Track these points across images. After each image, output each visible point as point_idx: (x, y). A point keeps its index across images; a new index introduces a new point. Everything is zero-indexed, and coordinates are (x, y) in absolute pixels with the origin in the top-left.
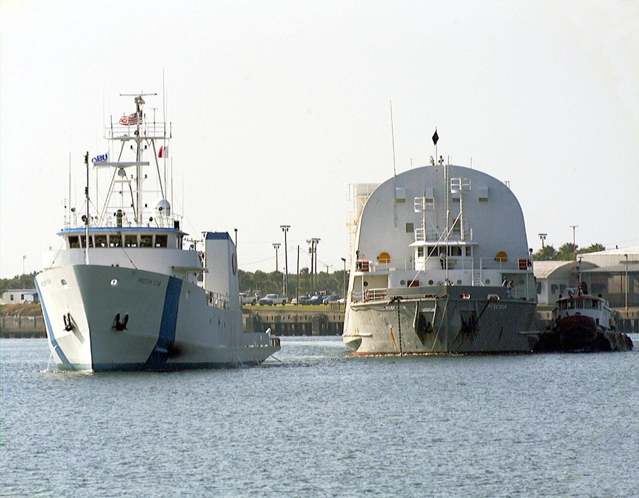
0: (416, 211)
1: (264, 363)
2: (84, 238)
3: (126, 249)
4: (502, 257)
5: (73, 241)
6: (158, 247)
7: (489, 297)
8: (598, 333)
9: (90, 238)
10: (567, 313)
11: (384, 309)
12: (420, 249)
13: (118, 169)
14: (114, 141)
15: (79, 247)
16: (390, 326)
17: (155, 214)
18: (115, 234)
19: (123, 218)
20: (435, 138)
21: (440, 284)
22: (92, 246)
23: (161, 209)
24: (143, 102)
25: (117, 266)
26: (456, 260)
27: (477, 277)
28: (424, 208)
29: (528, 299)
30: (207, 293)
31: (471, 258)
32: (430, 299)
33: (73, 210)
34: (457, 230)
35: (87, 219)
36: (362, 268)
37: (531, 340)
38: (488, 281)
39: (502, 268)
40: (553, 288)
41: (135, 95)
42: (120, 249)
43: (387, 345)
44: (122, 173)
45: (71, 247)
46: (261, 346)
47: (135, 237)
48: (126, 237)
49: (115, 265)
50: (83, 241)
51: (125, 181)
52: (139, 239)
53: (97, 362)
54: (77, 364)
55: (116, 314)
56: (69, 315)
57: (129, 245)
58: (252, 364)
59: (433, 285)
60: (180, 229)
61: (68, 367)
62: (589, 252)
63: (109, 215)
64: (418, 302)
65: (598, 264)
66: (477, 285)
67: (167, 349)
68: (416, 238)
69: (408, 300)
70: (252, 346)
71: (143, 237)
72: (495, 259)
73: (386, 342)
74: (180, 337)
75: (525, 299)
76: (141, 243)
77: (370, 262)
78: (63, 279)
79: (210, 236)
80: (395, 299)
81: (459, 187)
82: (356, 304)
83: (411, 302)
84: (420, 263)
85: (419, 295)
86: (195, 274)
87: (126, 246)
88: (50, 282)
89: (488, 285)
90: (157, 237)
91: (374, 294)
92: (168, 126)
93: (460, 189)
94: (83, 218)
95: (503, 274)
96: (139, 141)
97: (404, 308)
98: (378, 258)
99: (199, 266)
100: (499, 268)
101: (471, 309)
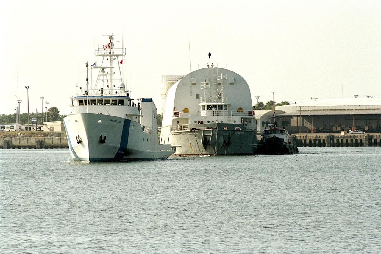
0: (201, 89)
1: (168, 158)
2: (86, 101)
3: (105, 106)
4: (240, 110)
5: (81, 102)
6: (120, 105)
7: (236, 128)
8: (284, 146)
9: (89, 101)
10: (269, 136)
11: (187, 134)
12: (204, 106)
13: (101, 69)
14: (100, 56)
15: (83, 105)
16: (190, 142)
17: (118, 90)
18: (100, 99)
19: (103, 92)
20: (210, 55)
21: (213, 122)
22: (89, 105)
23: (121, 88)
24: (113, 39)
25: (101, 114)
26: (220, 112)
27: (230, 119)
28: (205, 88)
29: (253, 130)
30: (142, 126)
31: (227, 110)
32: (209, 129)
33: (81, 88)
34: (220, 98)
35: (87, 92)
36: (177, 115)
37: (254, 148)
38: (235, 121)
39: (242, 115)
40: (263, 123)
41: (109, 35)
42: (102, 106)
43: (188, 151)
44: (103, 71)
45: (80, 105)
46: (167, 150)
47: (109, 101)
48: (105, 100)
49: (100, 114)
50: (85, 102)
51: (104, 75)
52: (111, 102)
53: (91, 158)
54: (82, 159)
55: (100, 136)
56: (79, 136)
57: (106, 104)
58: (163, 159)
59: (210, 123)
60: (130, 97)
61: (78, 160)
62: (282, 105)
63: (97, 90)
64: (203, 131)
65: (285, 111)
66: (230, 123)
67: (124, 152)
68: (201, 101)
69: (199, 130)
70: (163, 151)
71: (113, 101)
72: (237, 111)
73: (188, 149)
74: (129, 146)
75: (252, 129)
76: (112, 103)
77: (180, 112)
78: (76, 120)
79: (144, 100)
80: (193, 129)
81: (221, 78)
82: (174, 132)
83: (201, 131)
84: (204, 113)
85: (203, 128)
86: (137, 117)
87: (105, 105)
88: (70, 121)
89: (235, 123)
90: (119, 100)
91: (183, 127)
92: (124, 50)
93: (222, 79)
94: (86, 91)
95: (242, 118)
96: (111, 56)
97: (197, 133)
98: (183, 110)
99: (139, 114)
100: (240, 115)
101: (228, 134)
